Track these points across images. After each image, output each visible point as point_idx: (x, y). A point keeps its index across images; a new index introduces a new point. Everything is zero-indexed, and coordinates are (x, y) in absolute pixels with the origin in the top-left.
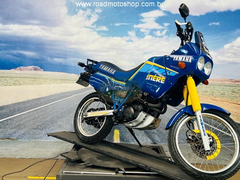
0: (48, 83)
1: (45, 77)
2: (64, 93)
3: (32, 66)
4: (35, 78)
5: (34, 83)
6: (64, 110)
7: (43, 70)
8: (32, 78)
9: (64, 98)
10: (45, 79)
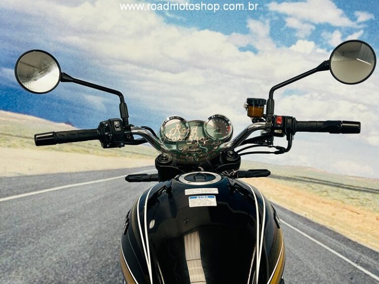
2: (27, 176)
6: (25, 225)
9: (26, 192)
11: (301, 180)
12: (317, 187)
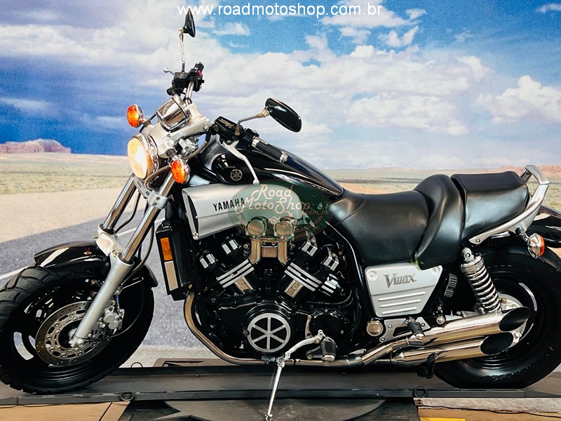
0: (86, 186)
1: (76, 169)
3: (40, 140)
4: (48, 174)
5: (44, 189)
7: (69, 149)
8: (40, 173)
10: (77, 176)
11: (389, 182)
12: (407, 187)
